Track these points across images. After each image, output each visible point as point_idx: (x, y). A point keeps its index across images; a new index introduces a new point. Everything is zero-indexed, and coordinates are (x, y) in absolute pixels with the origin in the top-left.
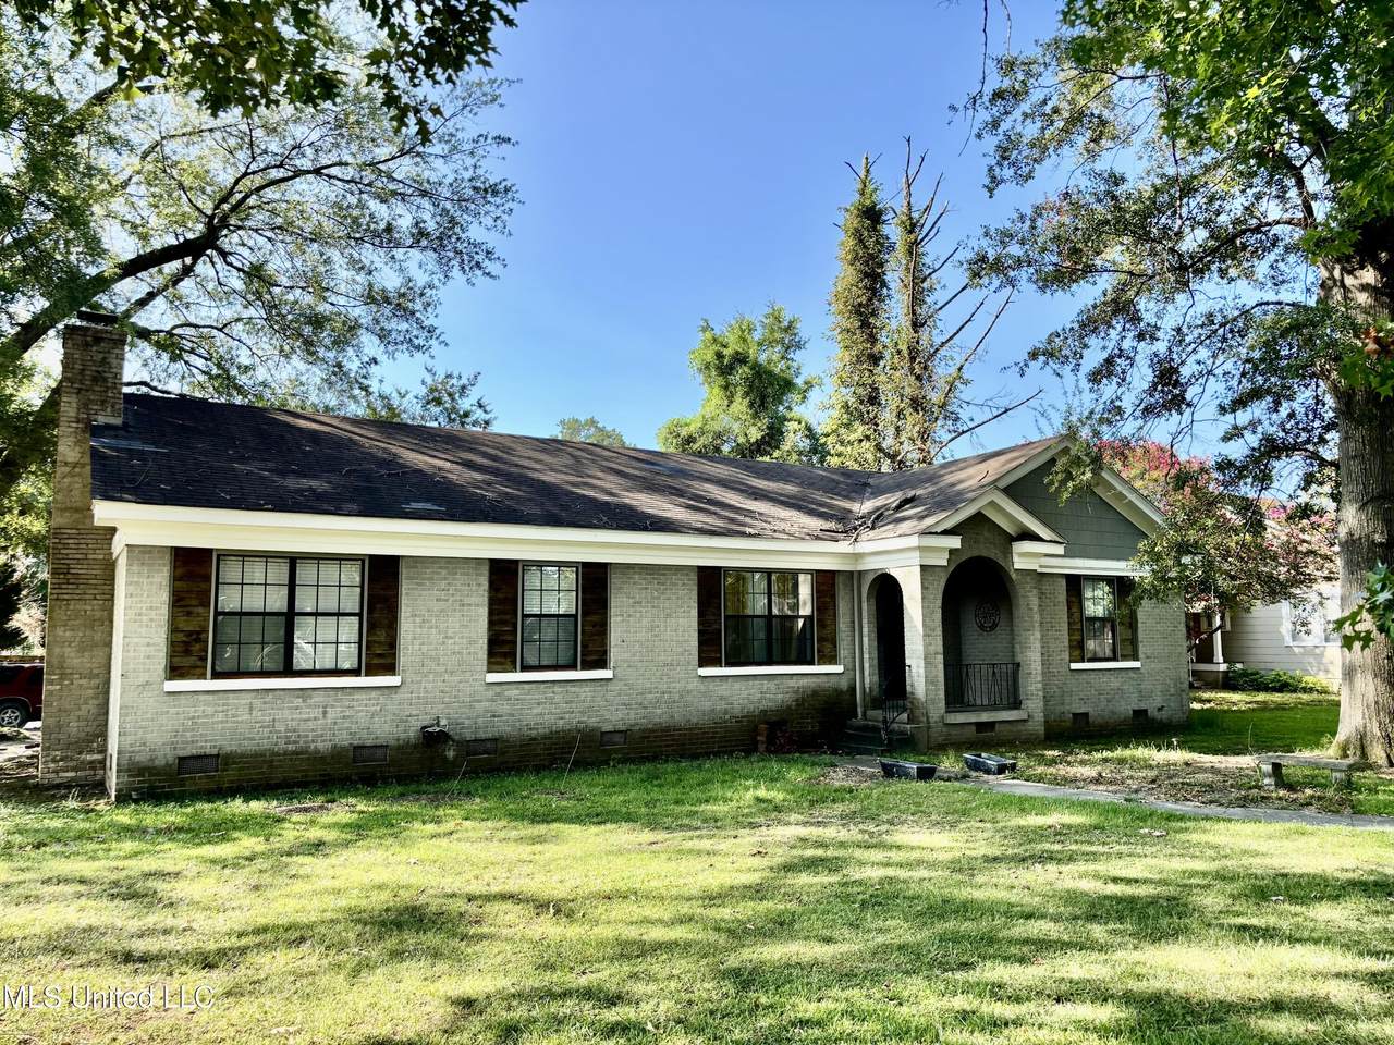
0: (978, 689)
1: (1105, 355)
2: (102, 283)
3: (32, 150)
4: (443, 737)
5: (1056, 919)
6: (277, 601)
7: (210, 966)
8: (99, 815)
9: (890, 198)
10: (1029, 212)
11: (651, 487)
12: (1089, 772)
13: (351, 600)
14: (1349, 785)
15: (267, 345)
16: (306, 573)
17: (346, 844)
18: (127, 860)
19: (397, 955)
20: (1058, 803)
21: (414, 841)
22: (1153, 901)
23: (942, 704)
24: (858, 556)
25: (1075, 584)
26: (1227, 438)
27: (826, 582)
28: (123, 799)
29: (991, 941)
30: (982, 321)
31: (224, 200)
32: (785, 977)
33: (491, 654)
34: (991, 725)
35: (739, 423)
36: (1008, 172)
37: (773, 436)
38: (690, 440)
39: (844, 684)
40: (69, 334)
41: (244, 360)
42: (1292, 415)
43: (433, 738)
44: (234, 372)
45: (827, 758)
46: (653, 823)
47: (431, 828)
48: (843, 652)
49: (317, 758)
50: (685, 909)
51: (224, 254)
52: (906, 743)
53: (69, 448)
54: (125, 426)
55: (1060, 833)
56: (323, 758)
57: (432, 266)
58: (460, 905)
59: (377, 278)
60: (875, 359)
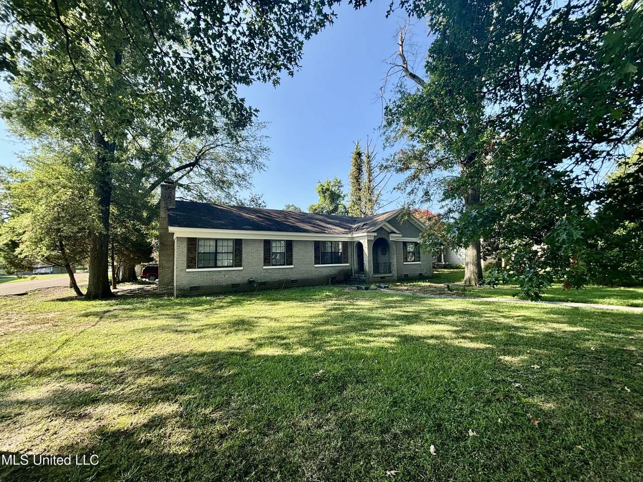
0: (382, 269)
1: (412, 189)
2: (171, 174)
3: (153, 142)
4: (253, 281)
5: (388, 320)
6: (213, 250)
7: (195, 333)
8: (172, 300)
9: (364, 150)
10: (393, 154)
11: (303, 221)
12: (406, 288)
13: (231, 249)
14: (464, 290)
15: (211, 187)
16: (220, 243)
17: (228, 306)
18: (177, 310)
19: (237, 330)
20: (396, 295)
21: (244, 305)
22: (411, 316)
23: (372, 273)
24: (353, 238)
25: (405, 244)
26: (441, 208)
27: (345, 244)
28: (177, 297)
29: (372, 325)
30: (386, 180)
31: (200, 152)
32: (324, 333)
33: (264, 262)
34: (384, 277)
35: (328, 206)
36: (388, 144)
37: (336, 209)
38: (316, 210)
39: (350, 268)
40: (162, 186)
41: (206, 191)
42: (455, 203)
43: (251, 282)
44: (203, 194)
45: (344, 285)
46: (301, 301)
47: (249, 302)
48: (349, 261)
49: (222, 287)
50: (305, 319)
51: (200, 166)
52: (363, 282)
53: (163, 214)
54: (176, 209)
55: (395, 302)
56: (225, 287)
57: (251, 168)
58: (253, 319)
59: (237, 171)
60: (360, 190)
